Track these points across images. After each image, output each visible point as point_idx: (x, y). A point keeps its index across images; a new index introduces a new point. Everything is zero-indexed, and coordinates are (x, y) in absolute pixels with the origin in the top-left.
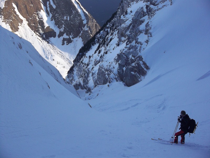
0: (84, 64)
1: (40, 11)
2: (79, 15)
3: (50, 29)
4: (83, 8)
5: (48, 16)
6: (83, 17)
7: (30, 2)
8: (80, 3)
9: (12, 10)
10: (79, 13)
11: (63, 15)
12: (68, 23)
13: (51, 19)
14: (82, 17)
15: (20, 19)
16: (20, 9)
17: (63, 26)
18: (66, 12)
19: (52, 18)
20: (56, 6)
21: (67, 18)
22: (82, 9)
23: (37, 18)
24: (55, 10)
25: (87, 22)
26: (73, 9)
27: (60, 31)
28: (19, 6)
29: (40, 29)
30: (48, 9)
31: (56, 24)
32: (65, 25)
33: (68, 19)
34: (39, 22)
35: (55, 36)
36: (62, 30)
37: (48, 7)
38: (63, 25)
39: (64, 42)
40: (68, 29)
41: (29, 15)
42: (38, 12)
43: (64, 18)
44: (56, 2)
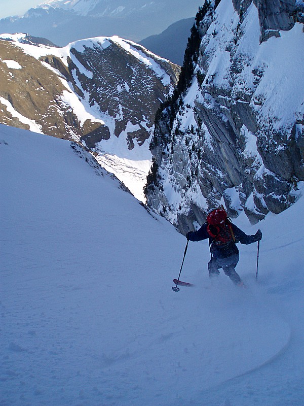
1: (60, 94)
2: (150, 71)
3: (92, 125)
4: (152, 54)
5: (81, 98)
6: (159, 72)
7: (35, 83)
8: (142, 47)
9: (2, 111)
10: (147, 68)
11: (113, 83)
12: (130, 96)
13: (89, 102)
14: (157, 72)
15: (22, 124)
16: (18, 103)
17: (120, 107)
18: (118, 77)
19: (91, 99)
20: (93, 72)
21: (123, 87)
22: (151, 56)
23: (59, 111)
24: (92, 81)
25: (171, 78)
26: (131, 65)
27: (115, 120)
28: (13, 99)
29: (71, 132)
30: (79, 84)
31: (103, 110)
32: (123, 105)
33: (127, 88)
34: (65, 118)
35: (107, 137)
36: (120, 116)
37: (76, 80)
38: (120, 105)
39: (131, 141)
40: (132, 111)
41: (40, 110)
42: (57, 97)
43: (116, 90)
44: (90, 64)
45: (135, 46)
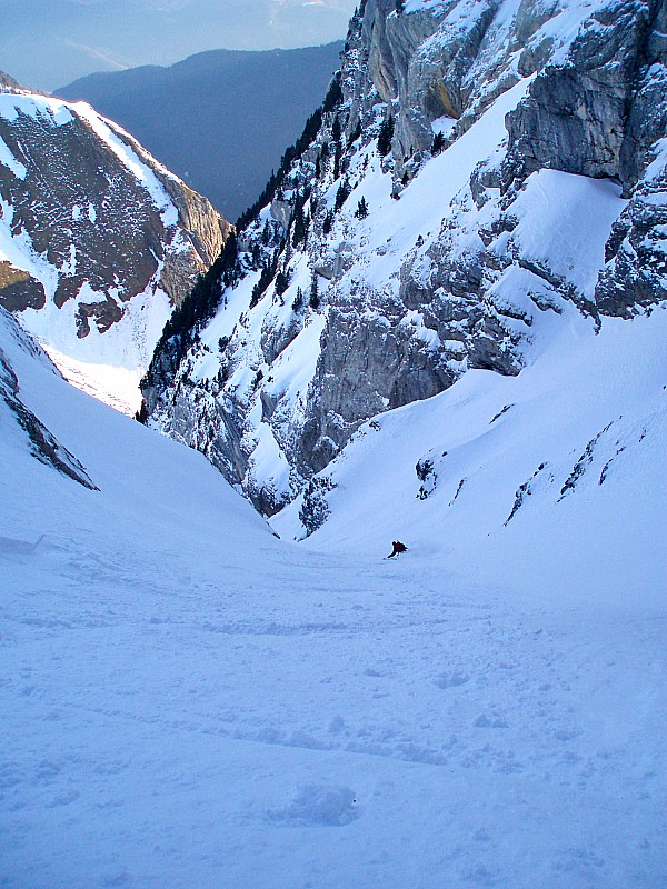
0: (200, 386)
2: (141, 193)
3: (11, 275)
4: (150, 157)
6: (160, 199)
8: (135, 140)
10: (137, 184)
11: (66, 199)
12: (95, 232)
13: (11, 226)
14: (154, 197)
17: (73, 250)
18: (77, 189)
19: (15, 221)
20: (28, 168)
21: (85, 211)
22: (148, 163)
24: (23, 185)
25: (179, 214)
26: (106, 170)
27: (59, 273)
31: (37, 247)
32: (78, 247)
33: (92, 217)
35: (39, 304)
36: (69, 268)
38: (72, 246)
39: (85, 322)
40: (95, 262)
43: (70, 214)
44: (24, 149)
45: (119, 136)
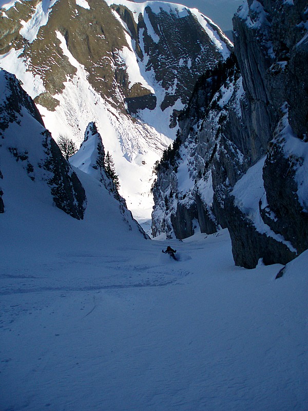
1: (120, 48)
2: (218, 55)
3: (141, 90)
4: (226, 38)
5: (140, 59)
7: (98, 29)
8: (219, 28)
9: (55, 45)
10: (217, 51)
11: (177, 55)
12: (189, 73)
13: (146, 66)
14: (225, 58)
15: (70, 65)
16: (73, 43)
17: (176, 81)
18: (184, 50)
19: (149, 64)
20: (161, 38)
21: (186, 62)
22: (224, 40)
23: (112, 64)
24: (156, 46)
26: (201, 42)
27: (166, 93)
28: (70, 37)
29: (117, 90)
30: (142, 45)
31: (158, 78)
32: (179, 80)
33: (189, 64)
34: (116, 73)
35: (152, 107)
36: (172, 91)
37: (141, 40)
38: (176, 79)
39: (175, 119)
40: (186, 89)
41: (93, 57)
42: (116, 50)
43: (178, 63)
44: (160, 28)
45: (211, 25)
